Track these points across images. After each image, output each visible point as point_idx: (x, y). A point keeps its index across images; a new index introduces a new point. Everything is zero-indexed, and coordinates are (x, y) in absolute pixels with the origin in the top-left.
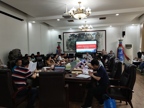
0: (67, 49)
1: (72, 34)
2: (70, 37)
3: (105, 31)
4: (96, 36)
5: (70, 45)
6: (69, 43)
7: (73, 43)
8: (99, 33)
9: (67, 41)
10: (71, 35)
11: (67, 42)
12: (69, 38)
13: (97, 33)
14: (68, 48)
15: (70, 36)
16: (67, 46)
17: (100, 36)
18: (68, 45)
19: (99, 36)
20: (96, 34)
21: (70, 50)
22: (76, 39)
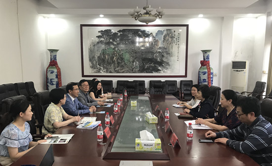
0: (91, 70)
1: (104, 29)
2: (98, 37)
3: (187, 26)
4: (165, 37)
5: (98, 57)
6: (97, 54)
7: (108, 55)
8: (173, 31)
9: (92, 47)
10: (102, 31)
11: (91, 51)
12: (97, 40)
13: (167, 30)
14: (93, 67)
15: (100, 34)
16: (90, 60)
17: (175, 39)
18: (94, 57)
19: (172, 37)
20: (165, 33)
21: (99, 72)
22: (115, 43)
